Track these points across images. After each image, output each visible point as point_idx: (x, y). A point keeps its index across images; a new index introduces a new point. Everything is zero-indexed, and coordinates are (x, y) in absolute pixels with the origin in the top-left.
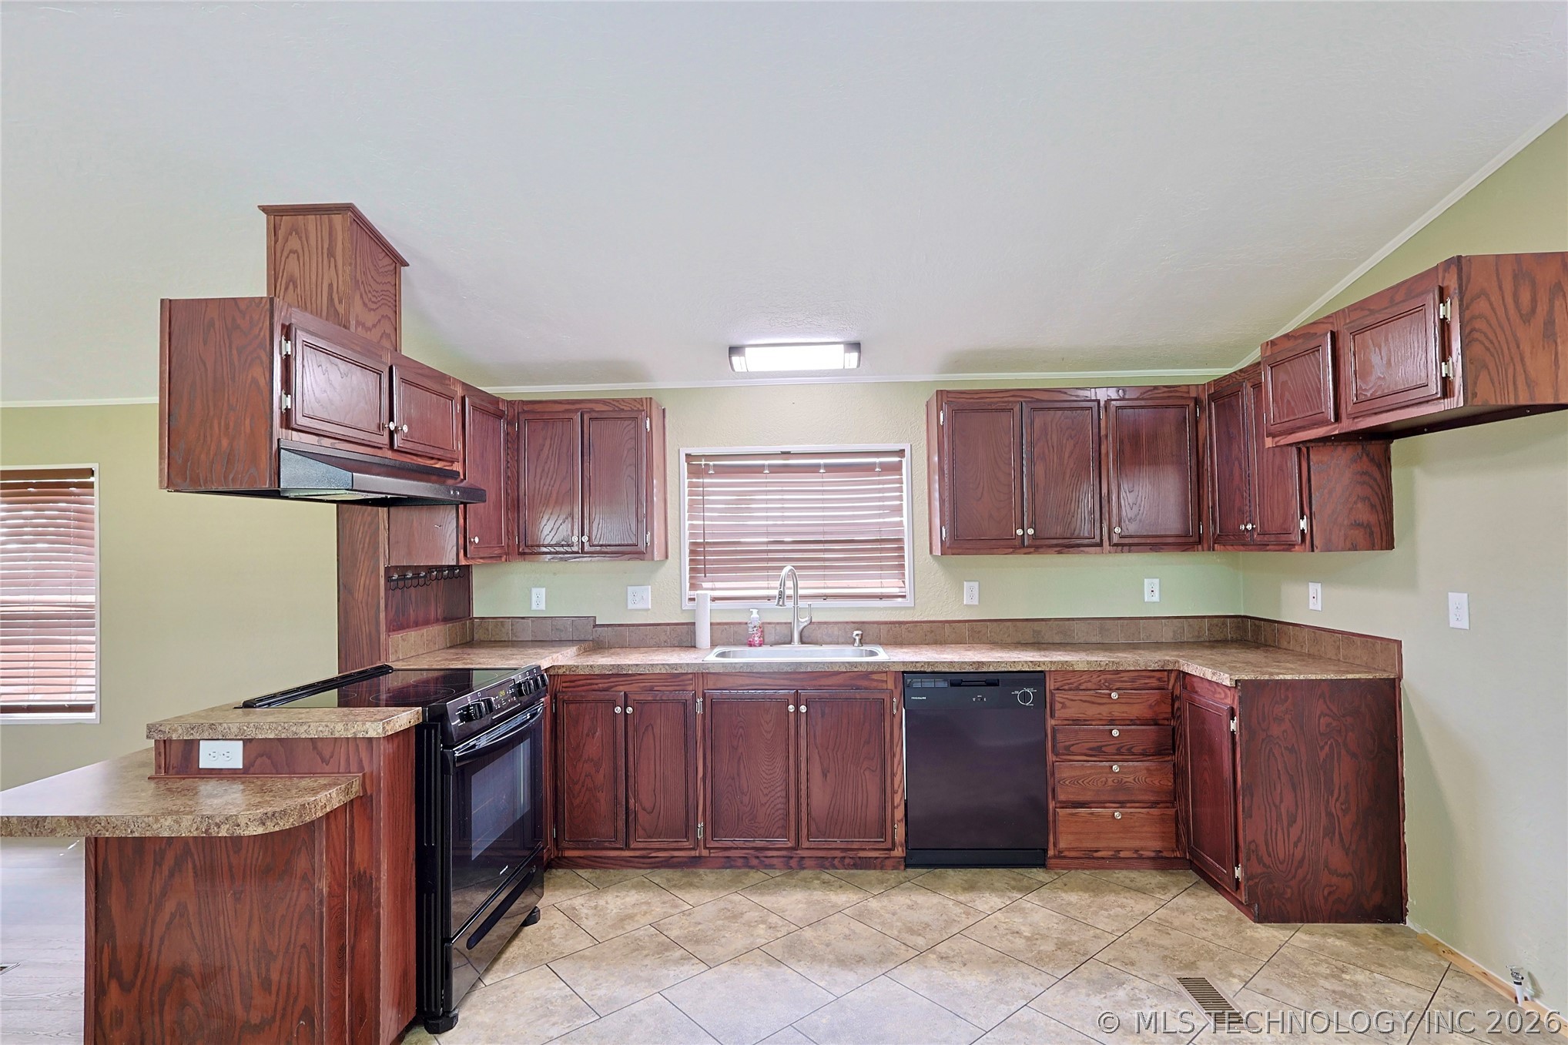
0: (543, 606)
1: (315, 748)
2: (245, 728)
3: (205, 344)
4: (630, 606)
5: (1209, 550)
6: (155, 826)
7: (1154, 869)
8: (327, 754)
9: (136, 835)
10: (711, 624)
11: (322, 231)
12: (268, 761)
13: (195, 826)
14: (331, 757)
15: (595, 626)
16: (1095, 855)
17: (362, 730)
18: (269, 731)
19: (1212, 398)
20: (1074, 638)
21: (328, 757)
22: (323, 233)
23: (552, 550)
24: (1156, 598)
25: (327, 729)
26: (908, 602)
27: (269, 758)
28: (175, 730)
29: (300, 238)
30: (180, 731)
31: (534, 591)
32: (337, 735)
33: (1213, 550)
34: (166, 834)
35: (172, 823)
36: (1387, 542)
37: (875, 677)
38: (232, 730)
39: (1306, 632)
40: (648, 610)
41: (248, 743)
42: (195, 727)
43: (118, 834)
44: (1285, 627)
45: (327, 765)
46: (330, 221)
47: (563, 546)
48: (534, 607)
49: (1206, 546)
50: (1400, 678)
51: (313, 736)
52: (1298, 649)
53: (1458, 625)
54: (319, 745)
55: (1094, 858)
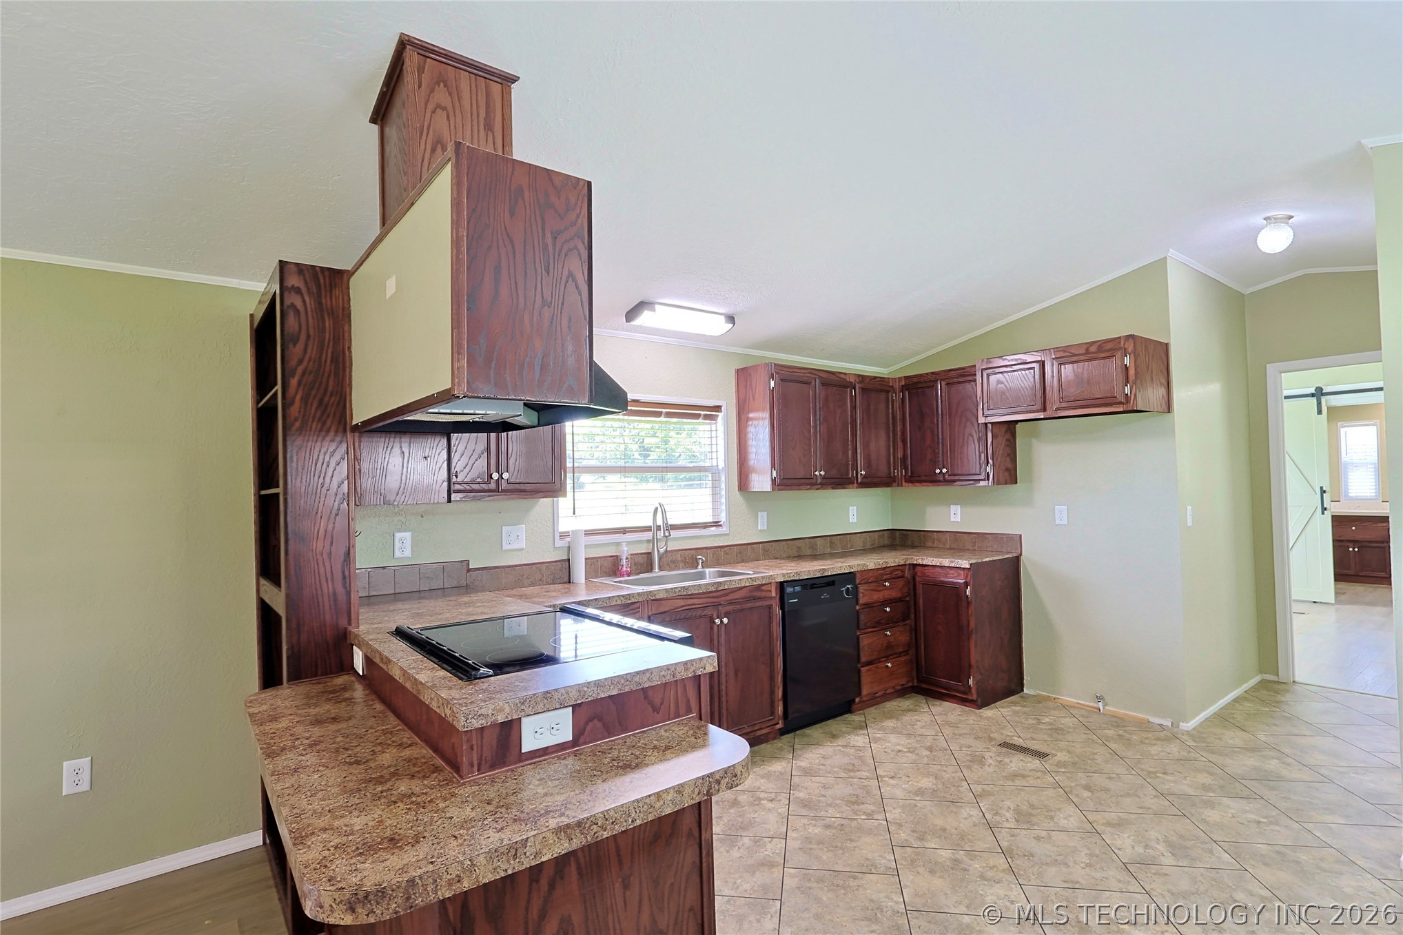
0: (408, 553)
1: (646, 698)
2: (586, 689)
3: (512, 215)
4: (505, 547)
5: (898, 486)
6: (658, 805)
7: (899, 697)
8: (657, 701)
9: (638, 822)
10: (586, 559)
11: (477, 95)
12: (599, 725)
13: (697, 790)
14: (662, 704)
15: (469, 570)
16: (877, 695)
17: (701, 666)
18: (612, 687)
19: (903, 389)
20: (817, 550)
21: (659, 704)
22: (479, 98)
23: (468, 488)
24: (855, 521)
25: (669, 673)
26: (724, 530)
27: (600, 720)
28: (502, 710)
29: (450, 94)
30: (507, 710)
31: (398, 535)
32: (678, 677)
33: (902, 486)
34: (669, 811)
35: (675, 795)
36: (1013, 480)
37: (764, 588)
38: (571, 695)
39: (947, 536)
40: (522, 549)
41: (577, 707)
42: (526, 701)
43: (618, 829)
44: (929, 534)
45: (658, 713)
46: (487, 87)
47: (479, 483)
48: (398, 554)
49: (897, 483)
50: (1021, 554)
51: (656, 683)
52: (941, 546)
53: (1061, 523)
54: (650, 693)
55: (877, 697)
